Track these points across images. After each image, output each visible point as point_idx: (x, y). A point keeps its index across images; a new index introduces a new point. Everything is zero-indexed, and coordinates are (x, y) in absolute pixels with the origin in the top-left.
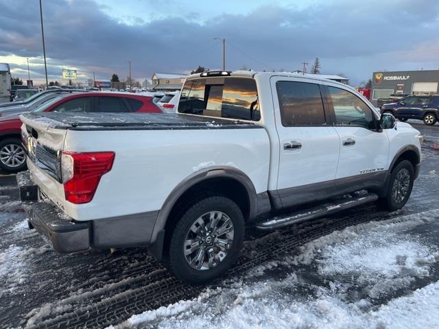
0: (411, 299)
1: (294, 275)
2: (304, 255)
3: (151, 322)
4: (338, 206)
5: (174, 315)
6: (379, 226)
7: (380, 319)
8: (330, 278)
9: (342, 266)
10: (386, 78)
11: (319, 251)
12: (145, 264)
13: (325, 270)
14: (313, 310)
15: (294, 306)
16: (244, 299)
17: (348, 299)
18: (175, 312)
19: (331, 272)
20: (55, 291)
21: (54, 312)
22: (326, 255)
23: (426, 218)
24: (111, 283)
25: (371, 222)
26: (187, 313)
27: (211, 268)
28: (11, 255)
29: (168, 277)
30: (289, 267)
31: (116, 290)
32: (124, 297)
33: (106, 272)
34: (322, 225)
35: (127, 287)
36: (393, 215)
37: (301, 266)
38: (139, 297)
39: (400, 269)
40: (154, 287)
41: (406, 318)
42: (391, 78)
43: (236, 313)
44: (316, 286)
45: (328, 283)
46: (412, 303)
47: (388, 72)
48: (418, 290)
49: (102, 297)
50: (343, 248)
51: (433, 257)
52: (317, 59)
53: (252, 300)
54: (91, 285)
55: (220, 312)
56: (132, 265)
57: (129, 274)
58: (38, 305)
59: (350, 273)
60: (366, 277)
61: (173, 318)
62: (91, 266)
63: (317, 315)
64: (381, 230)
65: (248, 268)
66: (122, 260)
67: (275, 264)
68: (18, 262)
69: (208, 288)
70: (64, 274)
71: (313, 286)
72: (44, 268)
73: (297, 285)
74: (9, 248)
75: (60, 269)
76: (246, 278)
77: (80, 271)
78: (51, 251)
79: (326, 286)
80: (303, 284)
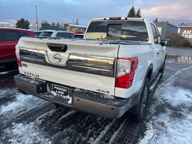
29: (122, 121)
32: (117, 136)
35: (111, 130)
38: (123, 134)
40: (123, 127)
52: (77, 18)
69: (146, 122)
70: (70, 132)
71: (178, 112)
72: (53, 132)
73: (173, 113)
74: (13, 125)
75: (64, 130)
76: (153, 114)
77: (77, 129)
78: (45, 121)
79: (181, 111)
80: (174, 112)
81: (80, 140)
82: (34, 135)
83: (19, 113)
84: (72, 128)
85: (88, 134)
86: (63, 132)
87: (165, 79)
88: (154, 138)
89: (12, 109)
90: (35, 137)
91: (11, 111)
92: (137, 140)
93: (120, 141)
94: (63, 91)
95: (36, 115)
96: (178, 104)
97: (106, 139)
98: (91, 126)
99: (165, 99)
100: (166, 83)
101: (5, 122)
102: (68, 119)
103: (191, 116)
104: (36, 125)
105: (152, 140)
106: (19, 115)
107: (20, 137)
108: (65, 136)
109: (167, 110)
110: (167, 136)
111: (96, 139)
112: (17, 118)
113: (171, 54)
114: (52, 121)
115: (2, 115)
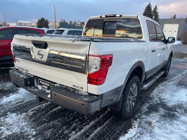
11: (158, 96)
16: (154, 123)
20: (59, 135)
53: (158, 123)
62: (66, 118)
67: (148, 105)
69: (133, 120)
70: (55, 125)
71: (172, 112)
72: (40, 123)
73: (166, 113)
74: (8, 115)
75: (50, 122)
76: (143, 112)
77: (63, 122)
78: (36, 113)
79: (176, 111)
80: (168, 112)
81: (63, 132)
82: (23, 124)
83: (16, 104)
84: (59, 121)
85: (72, 128)
86: (49, 124)
87: (170, 78)
88: (136, 137)
89: (12, 100)
90: (23, 127)
91: (10, 102)
92: (118, 137)
93: (100, 137)
94: (47, 86)
95: (30, 107)
96: (174, 104)
97: (88, 134)
98: (77, 120)
99: (163, 98)
100: (170, 82)
101: (2, 111)
102: (58, 112)
103: (185, 117)
104: (27, 116)
105: (134, 138)
106: (16, 106)
107: (10, 125)
108: (49, 128)
109: (160, 109)
110: (151, 136)
111: (77, 133)
112: (13, 108)
113: (185, 52)
114: (43, 113)
115: (2, 105)
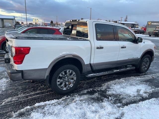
0: (138, 105)
1: (97, 94)
2: (103, 87)
3: (43, 106)
4: (118, 70)
5: (51, 104)
6: (134, 79)
7: (123, 111)
8: (110, 96)
9: (116, 92)
10: (152, 24)
11: (109, 86)
12: (46, 87)
13: (109, 93)
14: (100, 106)
15: (94, 104)
16: (76, 100)
17: (114, 103)
18: (51, 103)
19: (111, 94)
20: (14, 94)
21: (12, 100)
22: (111, 87)
23: (154, 77)
24: (33, 92)
25: (132, 77)
26: (56, 104)
27: (67, 89)
28: (2, 81)
29: (53, 91)
30: (96, 91)
31: (34, 95)
32: (36, 97)
33: (32, 89)
34: (113, 77)
35: (38, 94)
36: (141, 75)
37: (101, 91)
38: (41, 98)
39: (137, 94)
40: (47, 94)
41: (133, 111)
42: (154, 24)
43: (73, 105)
44: (104, 98)
45: (109, 97)
46: (138, 106)
47: (154, 22)
48: (141, 102)
49: (29, 97)
50: (118, 85)
51: (151, 90)
52: (127, 16)
53: (79, 101)
54: (26, 92)
55: (67, 104)
56: (41, 87)
57: (40, 90)
58: (7, 98)
59: (118, 94)
60: (123, 96)
61: (51, 105)
62: (28, 86)
63: (101, 108)
64: (135, 80)
65: (82, 90)
66: (39, 85)
67: (91, 89)
68: (4, 84)
